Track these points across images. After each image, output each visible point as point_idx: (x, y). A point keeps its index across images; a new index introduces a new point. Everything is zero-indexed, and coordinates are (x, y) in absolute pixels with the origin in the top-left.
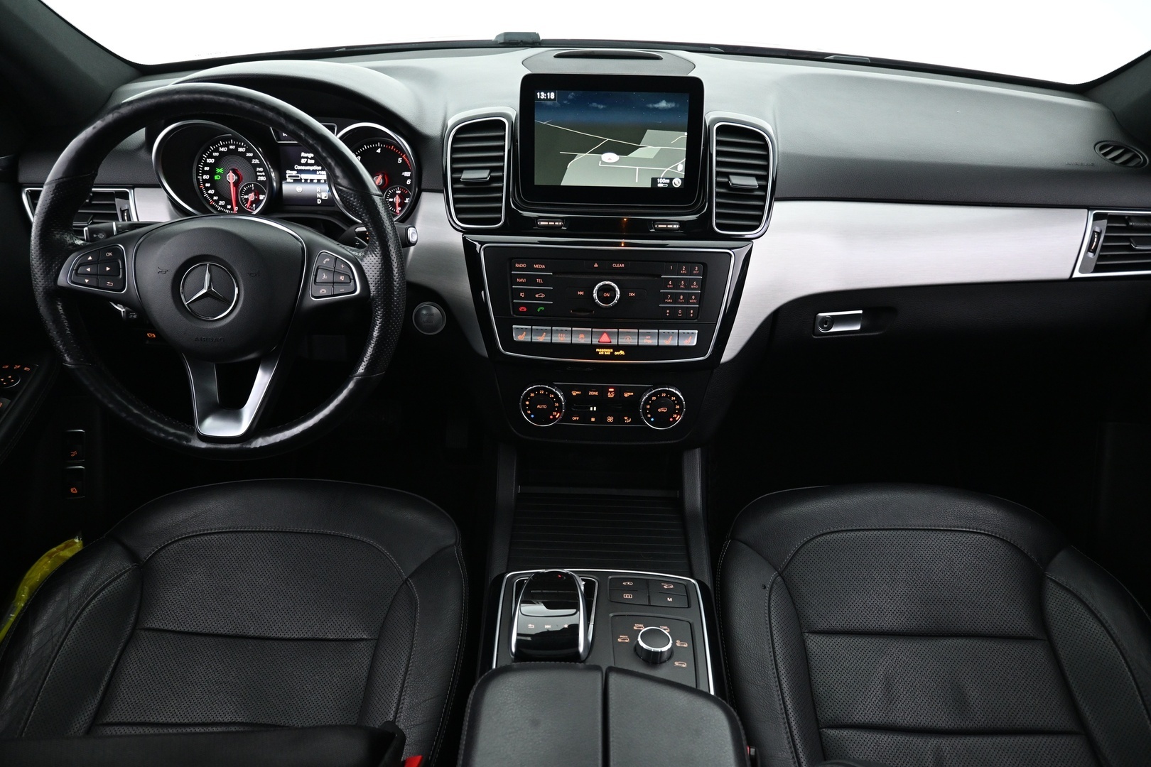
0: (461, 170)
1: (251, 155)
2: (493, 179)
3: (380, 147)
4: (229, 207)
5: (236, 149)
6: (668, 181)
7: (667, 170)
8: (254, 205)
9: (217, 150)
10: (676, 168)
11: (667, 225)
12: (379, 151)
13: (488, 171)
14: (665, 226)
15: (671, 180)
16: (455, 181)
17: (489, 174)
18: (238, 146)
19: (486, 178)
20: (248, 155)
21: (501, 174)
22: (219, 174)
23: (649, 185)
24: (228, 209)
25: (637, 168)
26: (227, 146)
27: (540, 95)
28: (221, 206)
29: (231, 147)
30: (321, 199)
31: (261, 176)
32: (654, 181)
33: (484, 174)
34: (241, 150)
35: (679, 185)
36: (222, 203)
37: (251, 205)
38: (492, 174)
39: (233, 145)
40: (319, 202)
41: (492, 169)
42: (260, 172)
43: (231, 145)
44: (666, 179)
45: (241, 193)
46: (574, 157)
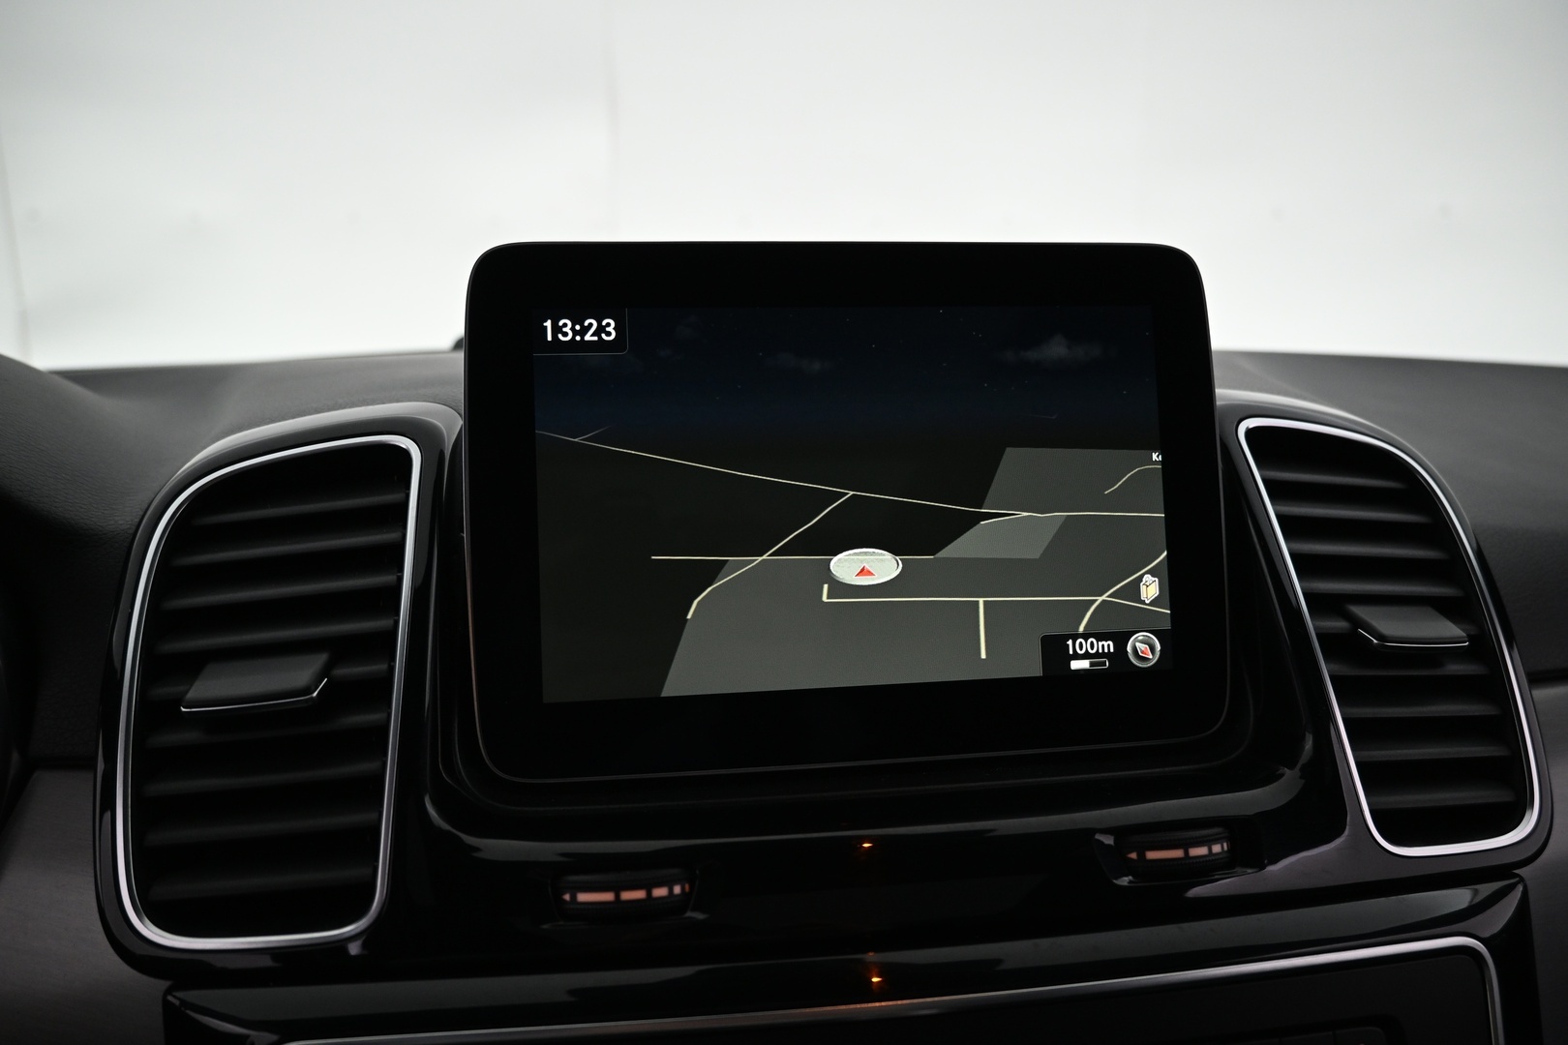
0: (194, 665)
2: (341, 695)
6: (1108, 645)
7: (1100, 599)
10: (1133, 591)
11: (1185, 845)
13: (321, 659)
14: (1178, 853)
15: (1121, 639)
16: (154, 713)
17: (325, 671)
19: (308, 690)
21: (384, 667)
23: (1035, 669)
25: (981, 601)
27: (557, 329)
32: (1055, 649)
33: (298, 675)
35: (1153, 658)
38: (342, 671)
41: (341, 649)
44: (1100, 637)
46: (713, 572)
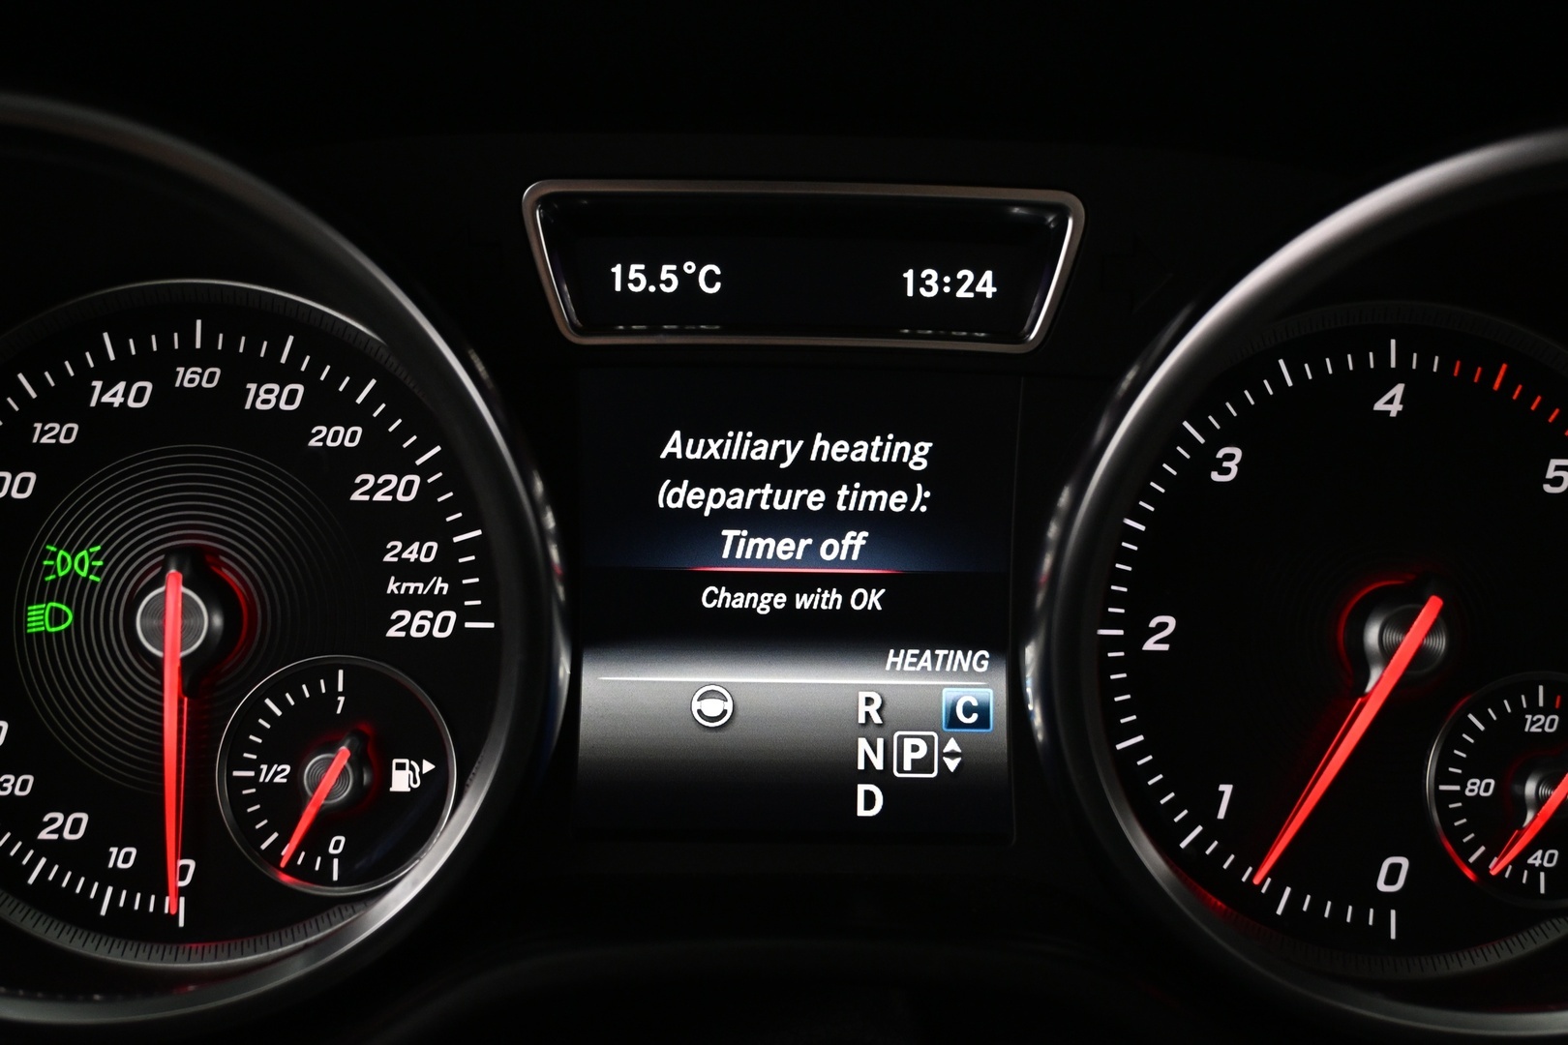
1: (347, 437)
3: (1402, 374)
4: (122, 858)
5: (232, 390)
8: (337, 844)
9: (67, 402)
12: (1391, 403)
18: (242, 371)
20: (328, 436)
22: (70, 588)
24: (118, 878)
26: (160, 369)
28: (57, 851)
29: (188, 377)
30: (883, 778)
31: (414, 603)
34: (264, 397)
36: (65, 826)
37: (315, 843)
39: (203, 359)
40: (869, 803)
42: (408, 570)
43: (190, 357)
45: (240, 742)
